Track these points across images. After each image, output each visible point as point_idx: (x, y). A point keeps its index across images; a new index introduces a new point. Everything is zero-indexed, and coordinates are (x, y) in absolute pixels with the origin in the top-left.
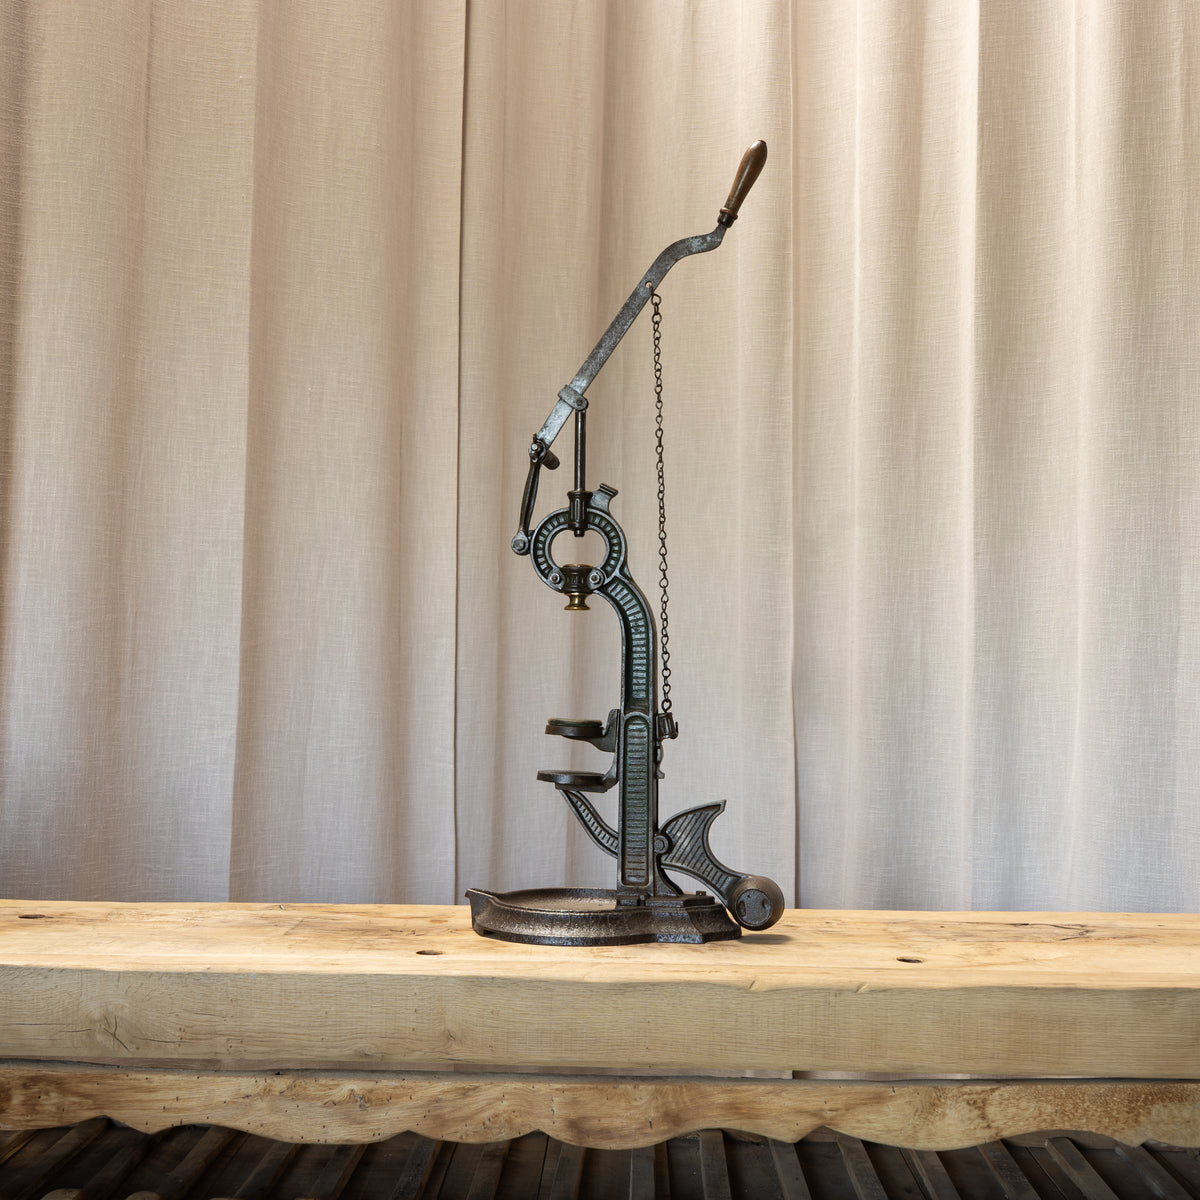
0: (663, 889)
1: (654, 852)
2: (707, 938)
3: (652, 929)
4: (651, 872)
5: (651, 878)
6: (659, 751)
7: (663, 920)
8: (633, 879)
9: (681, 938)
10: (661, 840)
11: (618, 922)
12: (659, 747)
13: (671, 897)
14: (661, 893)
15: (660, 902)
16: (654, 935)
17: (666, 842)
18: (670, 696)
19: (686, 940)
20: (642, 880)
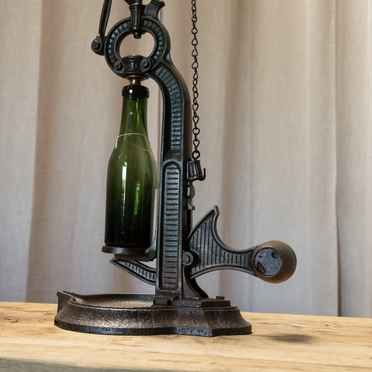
0: (189, 293)
1: (182, 265)
2: (217, 333)
3: (175, 323)
4: (180, 280)
5: (180, 284)
6: (189, 189)
7: (184, 317)
8: (167, 286)
9: (195, 332)
10: (187, 255)
11: (146, 317)
12: (189, 186)
13: (194, 300)
14: (187, 297)
15: (184, 303)
16: (175, 328)
17: (192, 257)
18: (198, 149)
19: (200, 333)
20: (173, 286)
